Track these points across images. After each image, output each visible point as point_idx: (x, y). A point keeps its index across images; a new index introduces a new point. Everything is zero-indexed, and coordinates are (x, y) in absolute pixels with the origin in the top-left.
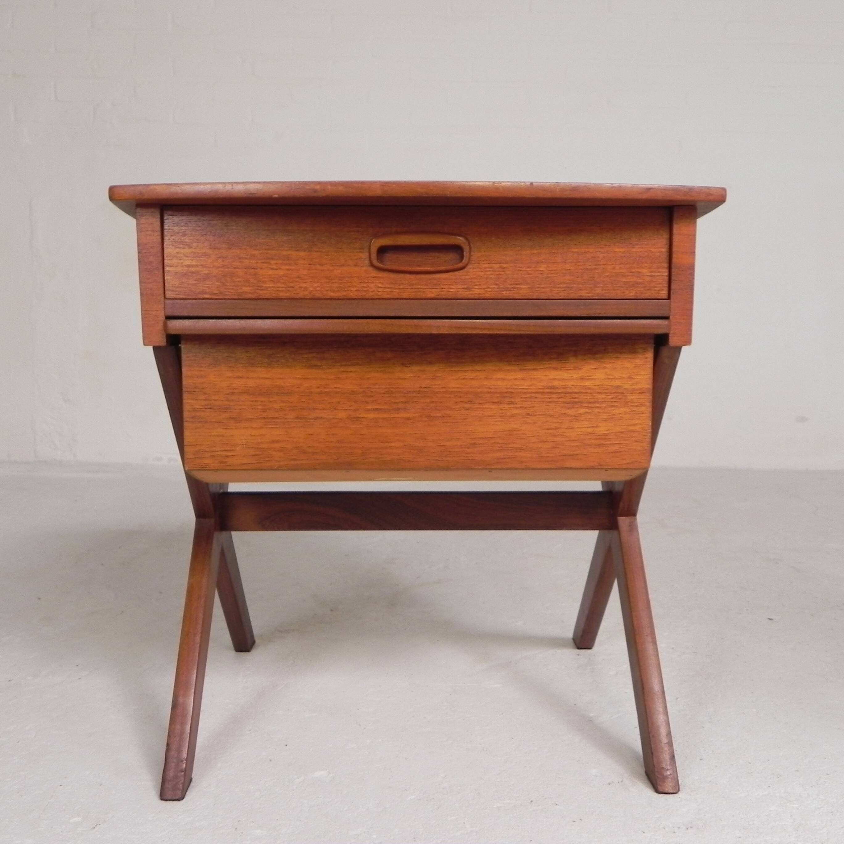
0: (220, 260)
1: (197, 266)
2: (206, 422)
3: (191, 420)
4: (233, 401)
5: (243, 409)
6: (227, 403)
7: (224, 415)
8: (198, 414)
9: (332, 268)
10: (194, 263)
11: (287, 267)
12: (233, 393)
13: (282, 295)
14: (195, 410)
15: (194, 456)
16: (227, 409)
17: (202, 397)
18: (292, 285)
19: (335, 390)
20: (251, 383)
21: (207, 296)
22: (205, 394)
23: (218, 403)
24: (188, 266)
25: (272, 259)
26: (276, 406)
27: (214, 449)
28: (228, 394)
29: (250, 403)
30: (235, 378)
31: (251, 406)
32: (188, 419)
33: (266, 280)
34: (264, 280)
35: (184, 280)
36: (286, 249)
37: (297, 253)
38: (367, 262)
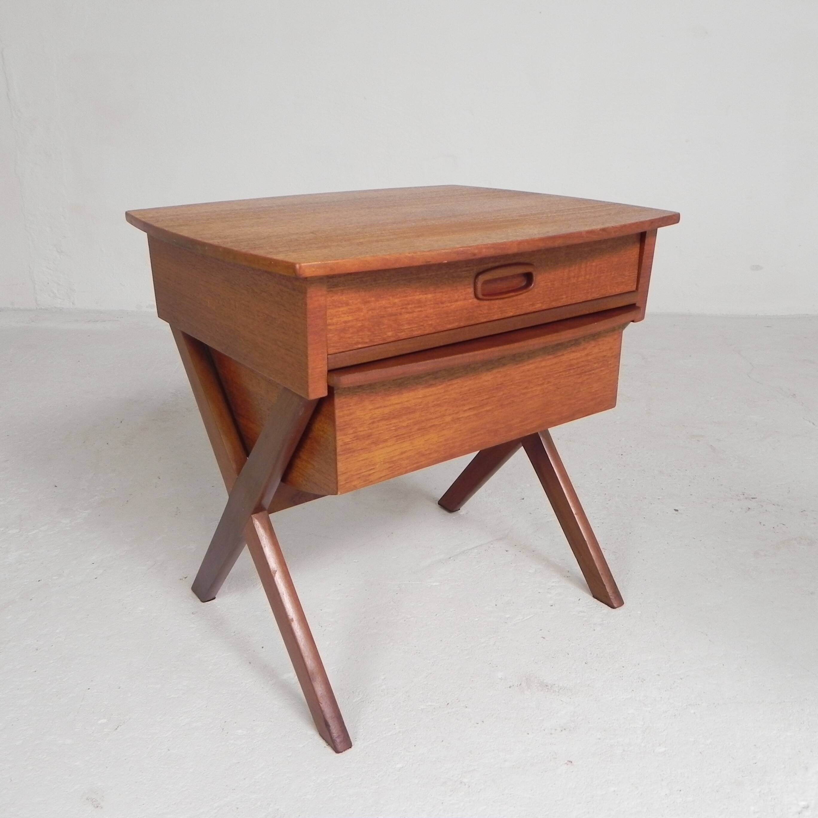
0: (370, 312)
1: (352, 321)
2: (354, 451)
3: (343, 452)
4: (374, 428)
5: (381, 433)
6: (370, 431)
7: (368, 442)
8: (348, 446)
9: (449, 304)
10: (350, 318)
11: (419, 309)
12: (373, 423)
13: (416, 333)
14: (346, 444)
15: (345, 482)
16: (369, 436)
17: (351, 431)
18: (422, 324)
19: (444, 401)
20: (387, 410)
21: (360, 346)
22: (353, 428)
23: (362, 433)
24: (345, 322)
25: (409, 304)
26: (405, 424)
27: (361, 471)
28: (370, 424)
29: (387, 427)
30: (375, 409)
31: (387, 429)
32: (341, 453)
33: (404, 323)
34: (402, 323)
35: (342, 335)
36: (418, 294)
37: (425, 296)
38: (472, 295)
